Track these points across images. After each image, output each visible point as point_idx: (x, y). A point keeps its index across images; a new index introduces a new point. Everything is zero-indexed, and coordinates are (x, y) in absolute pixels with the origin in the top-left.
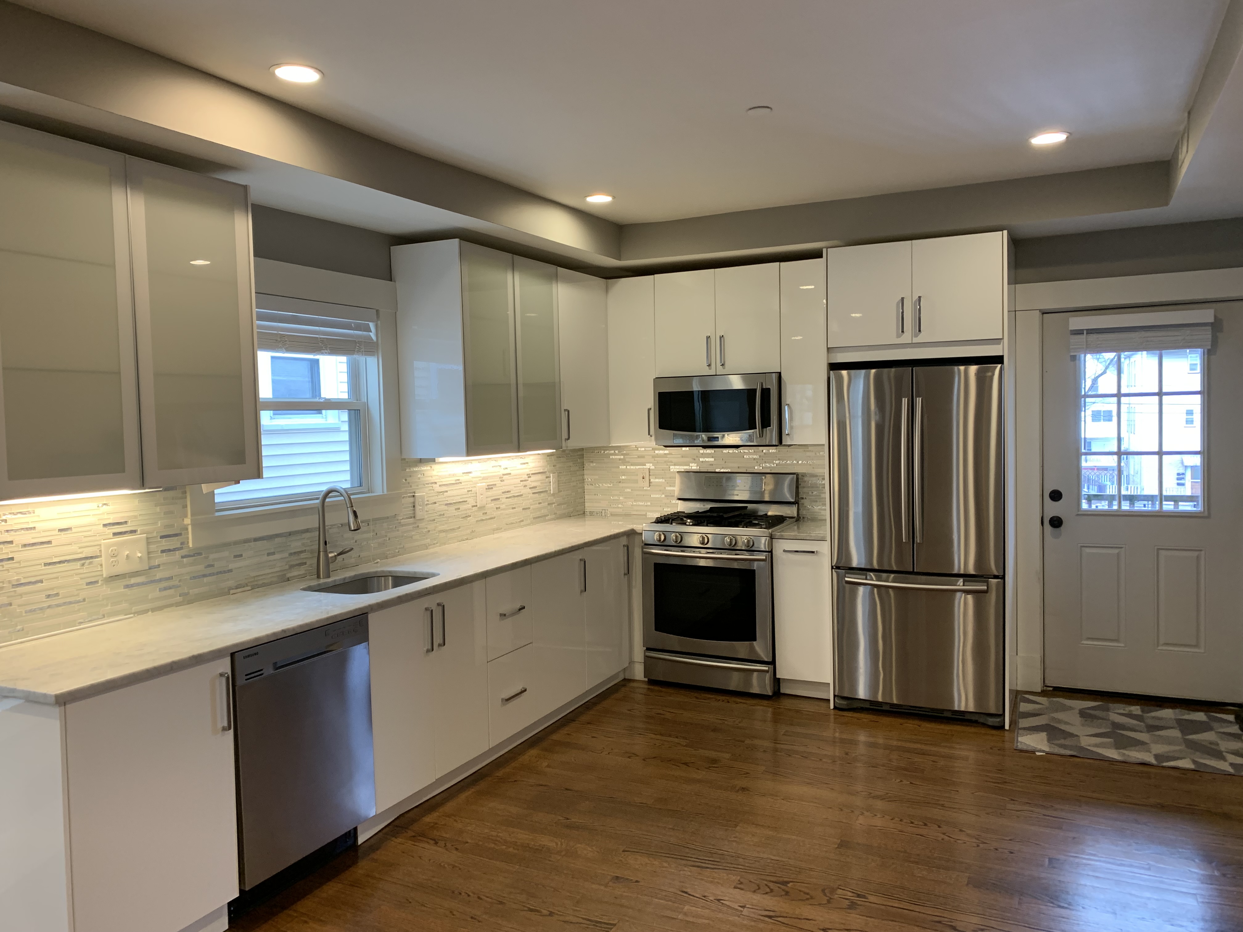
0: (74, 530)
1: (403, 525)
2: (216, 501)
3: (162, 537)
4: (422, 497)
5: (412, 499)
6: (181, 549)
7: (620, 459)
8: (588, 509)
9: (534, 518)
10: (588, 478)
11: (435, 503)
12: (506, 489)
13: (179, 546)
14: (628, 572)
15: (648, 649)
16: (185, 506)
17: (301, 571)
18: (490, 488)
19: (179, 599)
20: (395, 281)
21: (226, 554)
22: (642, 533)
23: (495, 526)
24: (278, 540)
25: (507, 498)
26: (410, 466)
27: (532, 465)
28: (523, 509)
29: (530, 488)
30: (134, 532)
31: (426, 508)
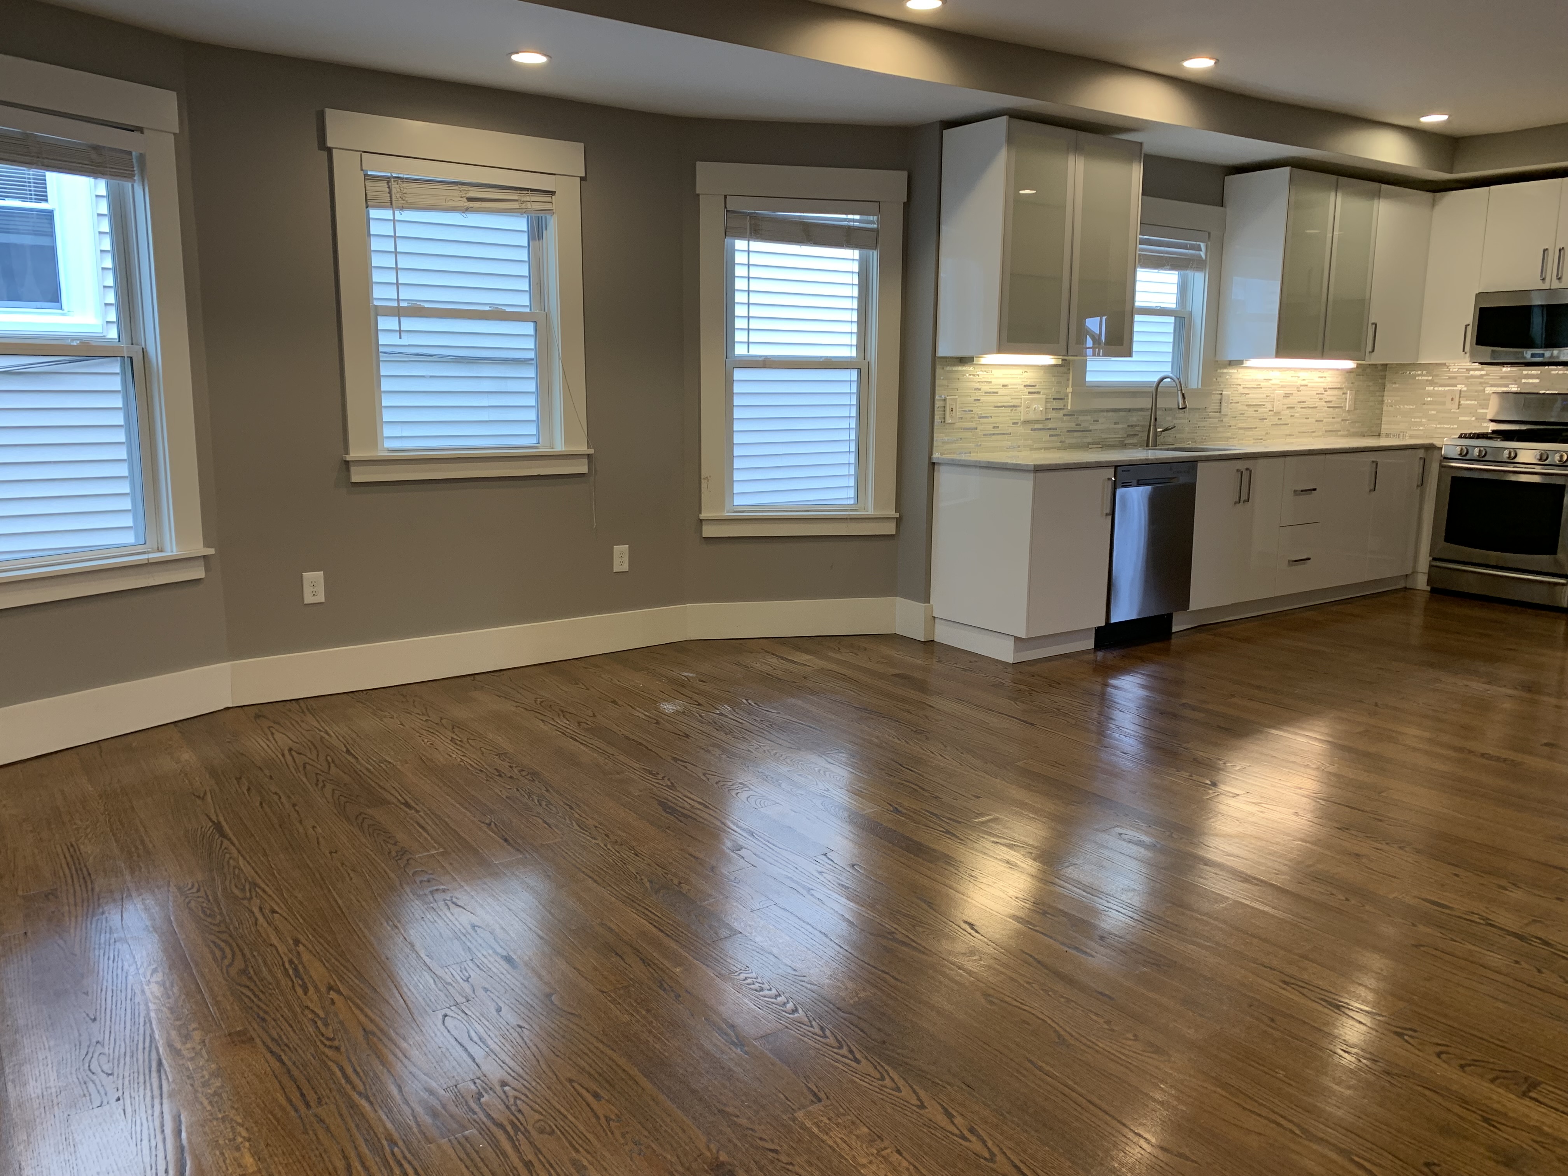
0: (1010, 387)
1: (1210, 418)
2: (1087, 379)
3: (1054, 399)
4: (1228, 396)
5: (1219, 397)
6: (1063, 409)
7: (1427, 380)
8: (1383, 432)
9: (1326, 431)
10: (1387, 400)
11: (1238, 403)
12: (1302, 399)
13: (1062, 407)
14: (1422, 483)
15: (1435, 559)
16: (1068, 380)
17: (1134, 440)
18: (1287, 396)
19: (1059, 444)
20: (1225, 207)
21: (1089, 418)
22: (1442, 448)
23: (1288, 432)
24: (1122, 414)
25: (1302, 408)
26: (1221, 368)
27: (1329, 379)
28: (1316, 421)
29: (1326, 402)
30: (1038, 393)
31: (1230, 406)
